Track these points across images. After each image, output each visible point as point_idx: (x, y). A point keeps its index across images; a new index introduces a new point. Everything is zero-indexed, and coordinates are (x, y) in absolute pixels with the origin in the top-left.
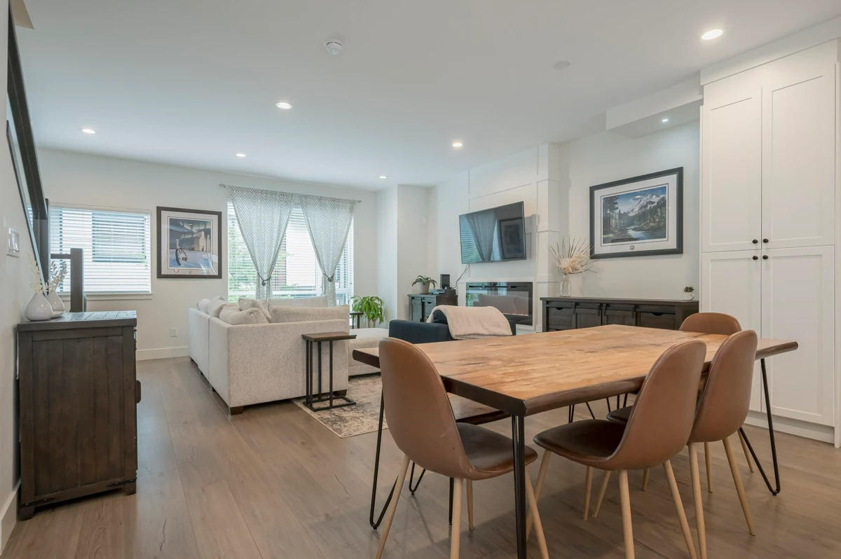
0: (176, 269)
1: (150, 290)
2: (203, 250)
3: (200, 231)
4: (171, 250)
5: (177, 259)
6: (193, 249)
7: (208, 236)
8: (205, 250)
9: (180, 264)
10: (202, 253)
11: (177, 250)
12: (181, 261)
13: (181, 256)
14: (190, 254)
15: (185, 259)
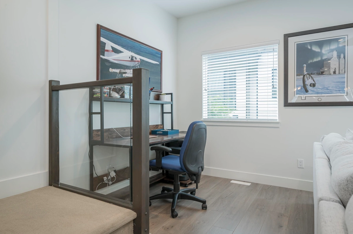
0: (303, 96)
1: (277, 118)
2: (335, 72)
3: (332, 51)
4: (299, 77)
5: (304, 86)
6: (322, 73)
7: (342, 56)
8: (337, 72)
9: (307, 91)
10: (335, 76)
11: (304, 76)
12: (309, 88)
13: (309, 81)
14: (318, 79)
15: (314, 85)
